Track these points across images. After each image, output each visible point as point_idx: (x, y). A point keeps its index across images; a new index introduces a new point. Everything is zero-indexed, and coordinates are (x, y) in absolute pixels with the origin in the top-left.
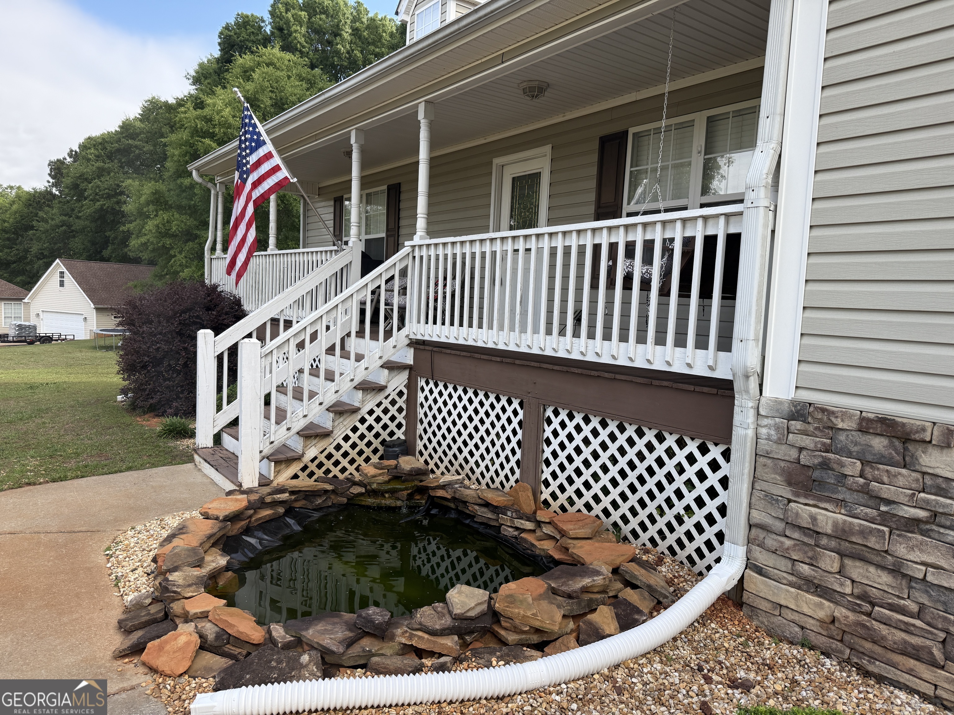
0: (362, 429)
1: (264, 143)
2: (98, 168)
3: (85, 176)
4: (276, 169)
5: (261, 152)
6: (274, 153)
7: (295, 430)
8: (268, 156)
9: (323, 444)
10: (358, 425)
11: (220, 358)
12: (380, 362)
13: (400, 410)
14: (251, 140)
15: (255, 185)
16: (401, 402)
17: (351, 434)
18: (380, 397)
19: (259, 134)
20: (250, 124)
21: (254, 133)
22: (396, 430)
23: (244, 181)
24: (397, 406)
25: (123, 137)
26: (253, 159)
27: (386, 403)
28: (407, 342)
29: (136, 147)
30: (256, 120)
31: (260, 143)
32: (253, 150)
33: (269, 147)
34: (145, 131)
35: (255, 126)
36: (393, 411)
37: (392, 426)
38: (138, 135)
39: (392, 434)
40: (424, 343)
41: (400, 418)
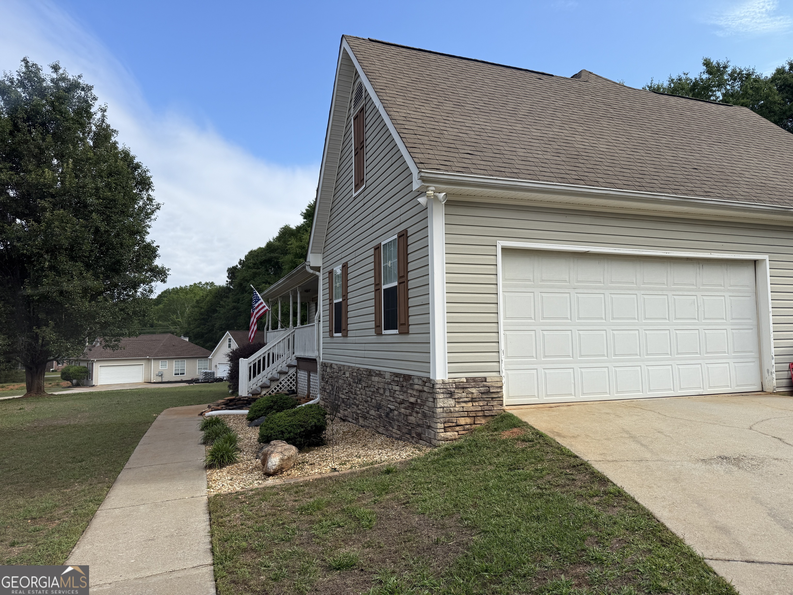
0: (280, 386)
1: (260, 299)
2: (253, 273)
3: (246, 278)
4: (264, 307)
5: (259, 302)
6: (263, 302)
7: (258, 385)
8: (262, 303)
9: (267, 390)
10: (279, 384)
11: (250, 368)
12: (286, 365)
13: (293, 380)
14: (256, 299)
15: (257, 313)
16: (294, 378)
17: (277, 387)
18: (287, 376)
19: (258, 297)
20: (256, 295)
21: (257, 297)
22: (292, 387)
23: (253, 312)
24: (292, 379)
25: (268, 253)
26: (256, 305)
27: (289, 378)
28: (295, 358)
29: (275, 257)
30: (257, 293)
31: (259, 300)
32: (256, 302)
33: (262, 300)
34: (280, 247)
35: (257, 295)
36: (291, 380)
37: (291, 385)
38: (276, 250)
39: (291, 388)
40: (300, 358)
41: (294, 383)
